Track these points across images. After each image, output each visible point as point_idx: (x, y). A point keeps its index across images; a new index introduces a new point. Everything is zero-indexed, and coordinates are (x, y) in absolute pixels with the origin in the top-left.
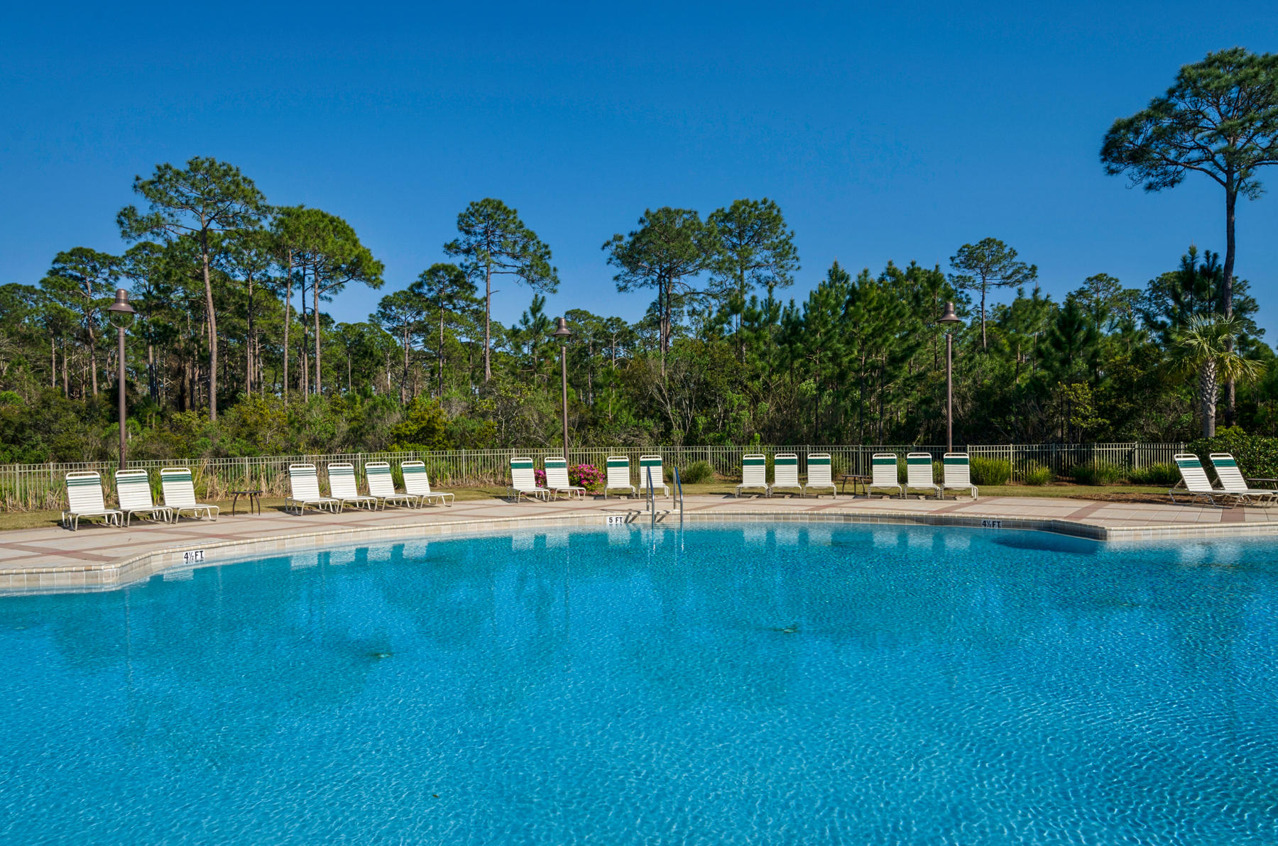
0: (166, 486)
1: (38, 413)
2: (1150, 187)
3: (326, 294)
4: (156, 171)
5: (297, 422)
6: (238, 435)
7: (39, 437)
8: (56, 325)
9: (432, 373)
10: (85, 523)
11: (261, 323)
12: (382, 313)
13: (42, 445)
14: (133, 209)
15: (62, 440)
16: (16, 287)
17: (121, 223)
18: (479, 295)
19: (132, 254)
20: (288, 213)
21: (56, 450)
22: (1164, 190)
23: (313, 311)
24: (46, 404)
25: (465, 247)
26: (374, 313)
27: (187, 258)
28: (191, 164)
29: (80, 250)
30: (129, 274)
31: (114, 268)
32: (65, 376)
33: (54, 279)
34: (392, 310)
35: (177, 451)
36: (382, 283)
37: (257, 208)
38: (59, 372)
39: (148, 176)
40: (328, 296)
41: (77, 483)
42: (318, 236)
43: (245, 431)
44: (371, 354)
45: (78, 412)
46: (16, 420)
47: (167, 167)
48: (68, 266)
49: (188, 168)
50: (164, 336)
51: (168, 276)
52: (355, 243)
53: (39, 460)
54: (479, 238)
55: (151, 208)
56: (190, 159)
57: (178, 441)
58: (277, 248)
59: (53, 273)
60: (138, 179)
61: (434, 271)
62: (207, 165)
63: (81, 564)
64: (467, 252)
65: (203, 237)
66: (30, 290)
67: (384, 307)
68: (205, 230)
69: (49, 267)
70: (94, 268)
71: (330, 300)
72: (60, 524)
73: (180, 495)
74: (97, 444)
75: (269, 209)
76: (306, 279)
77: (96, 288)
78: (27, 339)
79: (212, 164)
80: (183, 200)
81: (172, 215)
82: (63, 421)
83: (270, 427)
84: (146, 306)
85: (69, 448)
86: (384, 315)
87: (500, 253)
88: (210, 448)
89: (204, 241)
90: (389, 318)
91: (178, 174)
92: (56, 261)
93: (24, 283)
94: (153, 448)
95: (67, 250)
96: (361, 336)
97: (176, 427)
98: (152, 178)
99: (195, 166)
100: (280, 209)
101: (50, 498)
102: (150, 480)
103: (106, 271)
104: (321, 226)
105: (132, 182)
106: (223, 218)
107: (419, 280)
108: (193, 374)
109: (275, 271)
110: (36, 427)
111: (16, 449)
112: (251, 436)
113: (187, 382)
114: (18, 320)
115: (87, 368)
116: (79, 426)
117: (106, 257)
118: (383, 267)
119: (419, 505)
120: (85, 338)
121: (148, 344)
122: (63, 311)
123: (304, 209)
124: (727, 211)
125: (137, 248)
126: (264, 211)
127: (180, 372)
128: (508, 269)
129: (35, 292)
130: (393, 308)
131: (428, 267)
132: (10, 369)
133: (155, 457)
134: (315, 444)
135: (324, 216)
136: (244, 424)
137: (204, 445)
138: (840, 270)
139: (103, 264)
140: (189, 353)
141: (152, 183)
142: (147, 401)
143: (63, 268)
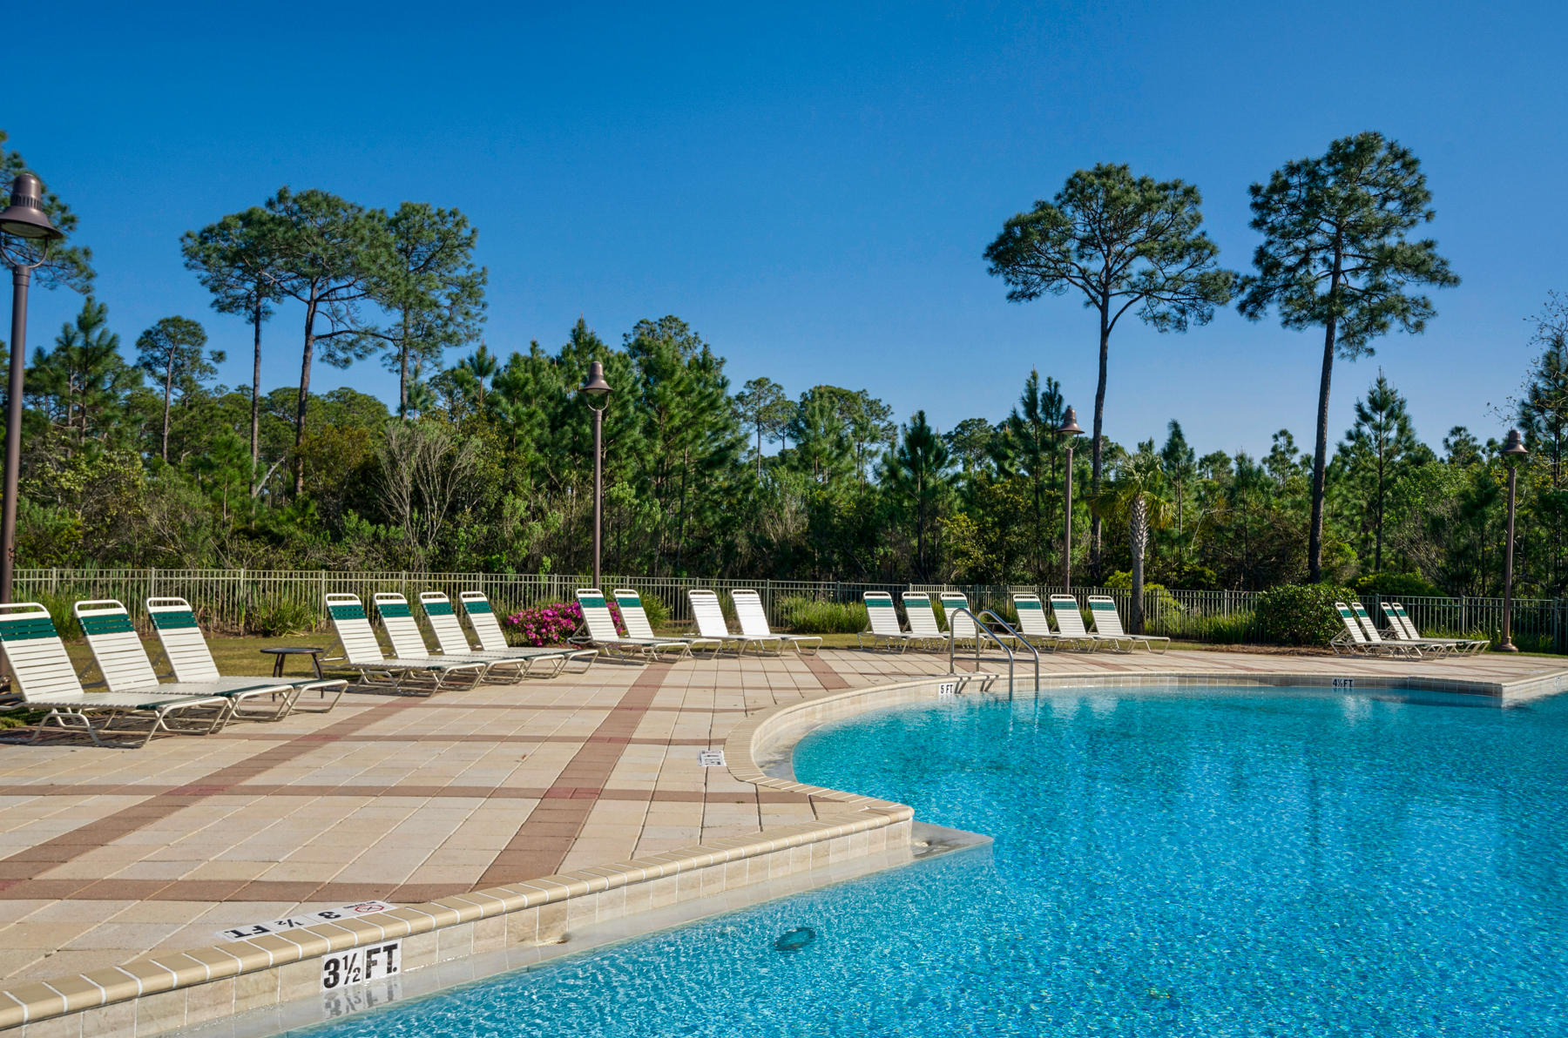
2: (1011, 296)
22: (1024, 301)
124: (392, 216)
138: (588, 331)
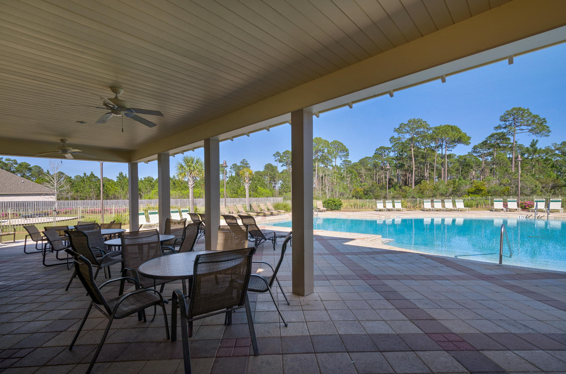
0: (395, 204)
1: (371, 188)
3: (450, 149)
4: (399, 125)
5: (436, 189)
6: (419, 193)
7: (371, 193)
8: (375, 166)
9: (491, 170)
10: (380, 210)
11: (429, 160)
12: (473, 151)
13: (372, 195)
14: (393, 137)
15: (376, 194)
16: (367, 157)
17: (390, 141)
18: (512, 141)
19: (393, 146)
20: (436, 128)
21: (375, 197)
23: (445, 155)
24: (373, 186)
25: (504, 126)
26: (470, 152)
27: (407, 146)
28: (408, 121)
29: (381, 147)
30: (393, 151)
31: (389, 150)
32: (377, 178)
33: (375, 155)
34: (477, 150)
35: (403, 197)
36: (470, 143)
37: (427, 129)
38: (376, 177)
39: (397, 127)
40: (451, 149)
41: (379, 203)
42: (446, 133)
43: (421, 191)
44: (469, 165)
45: (380, 187)
46: (367, 190)
47: (402, 124)
48: (379, 151)
49: (408, 122)
50: (402, 166)
51: (402, 151)
52: (460, 133)
53: (371, 199)
54: (510, 122)
55: (398, 135)
56: (408, 120)
57: (403, 194)
58: (433, 139)
59: (375, 153)
60: (395, 129)
61: (492, 136)
62: (413, 120)
63: (378, 216)
64: (505, 128)
65: (411, 139)
66: (370, 158)
67: (474, 149)
68: (412, 138)
69: (374, 152)
70: (385, 151)
71: (451, 150)
72: (375, 210)
73: (398, 205)
74: (384, 195)
75: (431, 128)
76: (443, 145)
77: (385, 156)
78: (369, 170)
79: (414, 120)
80: (406, 131)
81: (403, 136)
82: (376, 189)
83: (428, 190)
84: (397, 159)
85: (377, 196)
86: (474, 152)
87: (521, 125)
88: (411, 196)
89: (412, 141)
90: (476, 153)
91: (405, 125)
92: (376, 151)
93: (369, 156)
94: (397, 196)
95: (378, 148)
96: (465, 159)
97: (403, 191)
98: (398, 127)
99: (409, 122)
100: (434, 128)
101: (374, 206)
102: (392, 202)
103: (387, 151)
104: (447, 130)
105: (393, 129)
106: (417, 133)
107: (486, 139)
108: (409, 175)
109: (433, 145)
110: (371, 191)
111: (366, 196)
112: (422, 193)
113: (407, 178)
114: (368, 165)
115: (382, 176)
116: (380, 191)
117: (387, 148)
118: (470, 138)
119: (459, 210)
120: (382, 169)
121: (397, 169)
122: (377, 162)
123: (442, 126)
125: (395, 144)
126: (429, 129)
127: (406, 175)
128: (524, 131)
129: (371, 158)
130: (478, 149)
131: (490, 134)
132: (366, 178)
133: (397, 198)
134: (442, 195)
135: (449, 126)
136: (420, 189)
137: (409, 195)
139: (387, 150)
140: (408, 170)
141: (399, 128)
142: (397, 183)
143: (378, 152)
